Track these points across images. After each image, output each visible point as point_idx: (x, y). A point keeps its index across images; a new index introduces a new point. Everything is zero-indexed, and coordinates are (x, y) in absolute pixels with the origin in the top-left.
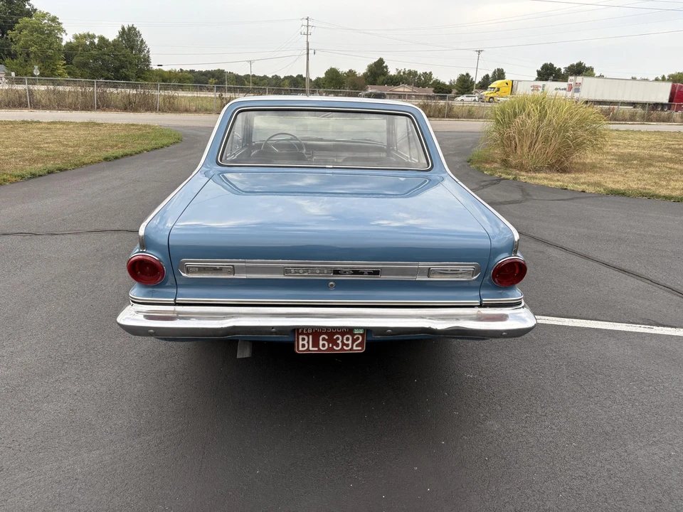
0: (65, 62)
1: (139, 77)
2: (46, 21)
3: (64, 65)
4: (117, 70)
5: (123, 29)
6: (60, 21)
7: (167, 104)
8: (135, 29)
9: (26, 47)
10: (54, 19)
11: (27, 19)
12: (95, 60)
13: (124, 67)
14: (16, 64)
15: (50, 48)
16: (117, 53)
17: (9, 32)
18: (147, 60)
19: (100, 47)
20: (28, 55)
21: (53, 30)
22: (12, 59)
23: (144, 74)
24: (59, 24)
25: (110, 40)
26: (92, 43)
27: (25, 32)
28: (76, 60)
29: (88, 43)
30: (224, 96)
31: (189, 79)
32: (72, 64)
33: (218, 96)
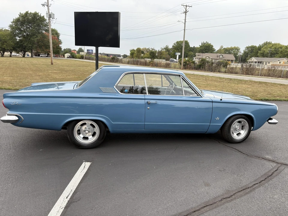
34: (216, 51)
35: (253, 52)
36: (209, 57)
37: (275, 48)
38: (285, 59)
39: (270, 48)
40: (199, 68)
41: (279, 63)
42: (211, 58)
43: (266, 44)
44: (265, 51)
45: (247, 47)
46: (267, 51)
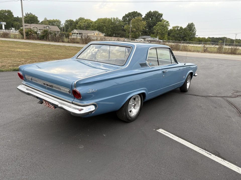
0: (167, 35)
1: (190, 40)
2: (165, 23)
3: (167, 36)
4: (183, 38)
5: (189, 24)
6: (169, 22)
7: (184, 48)
8: (193, 24)
9: (157, 31)
10: (167, 22)
11: (160, 22)
12: (177, 35)
13: (186, 37)
14: (154, 36)
15: (164, 31)
16: (184, 32)
17: (154, 26)
18: (194, 34)
19: (180, 30)
20: (158, 33)
21: (166, 25)
22: (153, 34)
23: (192, 39)
24: (169, 23)
25: (184, 28)
26: (178, 29)
27: (158, 26)
28: (171, 34)
29: (176, 29)
30: (205, 46)
31: (209, 40)
32: (170, 36)
33: (203, 46)
34: (40, 22)
35: (72, 25)
36: (36, 28)
37: (88, 23)
38: (97, 32)
39: (84, 22)
40: (43, 38)
41: (93, 34)
42: (39, 28)
43: (81, 19)
44: (81, 25)
45: (66, 21)
46: (82, 25)
